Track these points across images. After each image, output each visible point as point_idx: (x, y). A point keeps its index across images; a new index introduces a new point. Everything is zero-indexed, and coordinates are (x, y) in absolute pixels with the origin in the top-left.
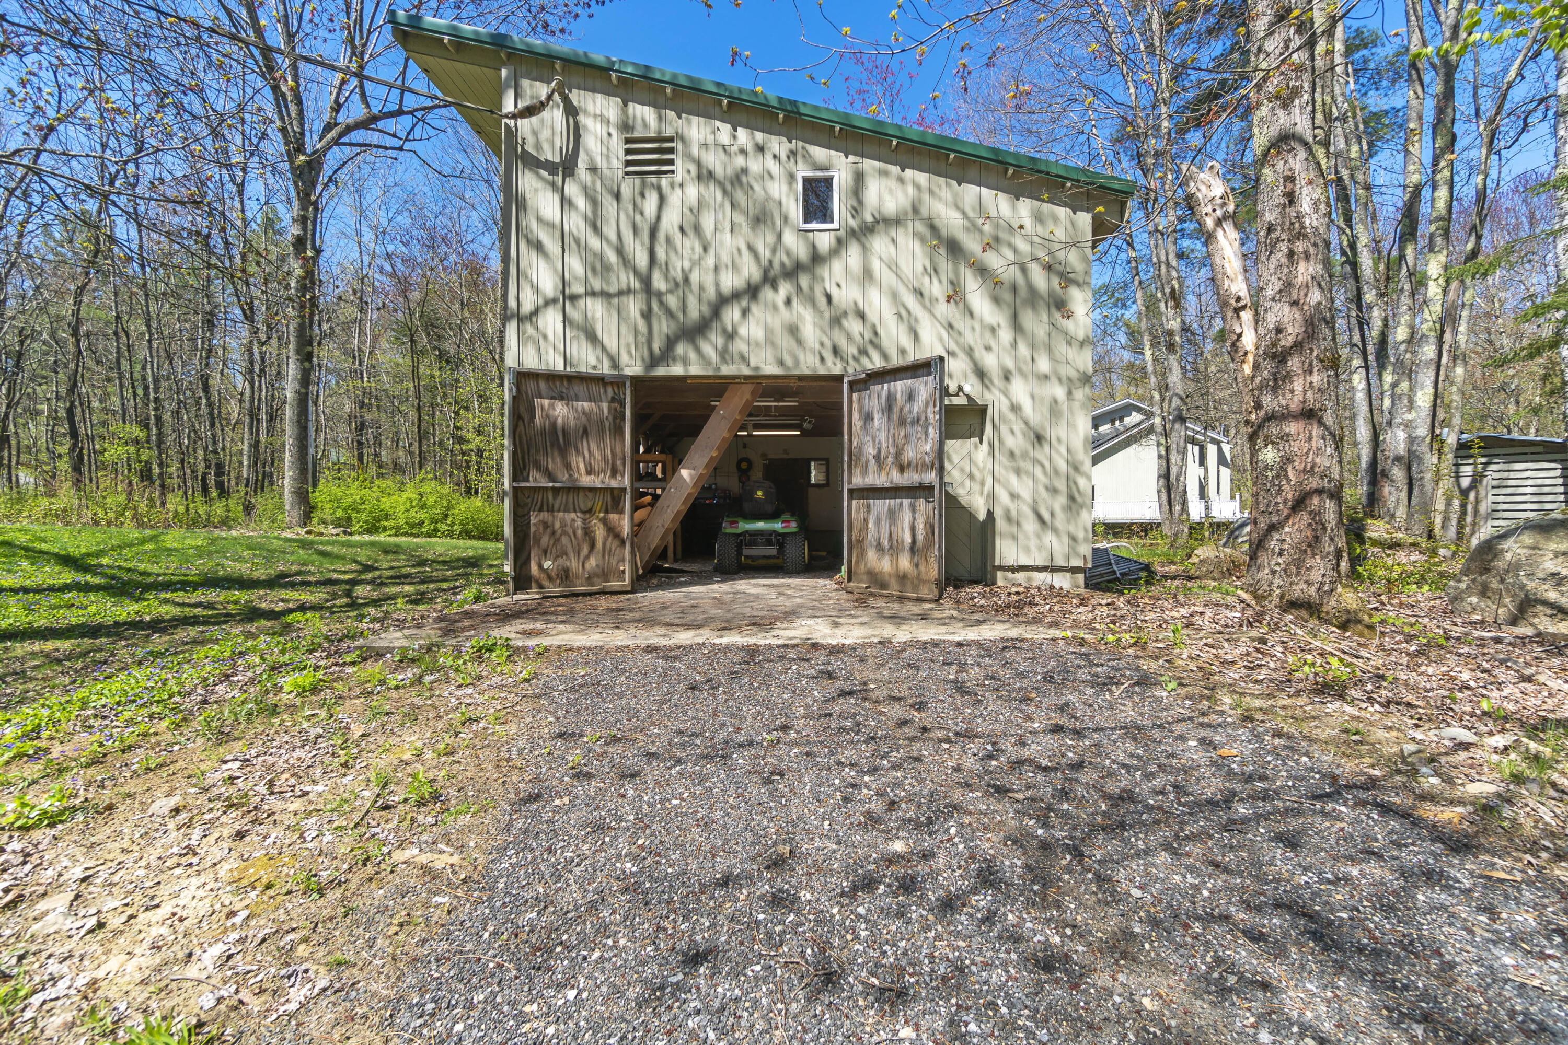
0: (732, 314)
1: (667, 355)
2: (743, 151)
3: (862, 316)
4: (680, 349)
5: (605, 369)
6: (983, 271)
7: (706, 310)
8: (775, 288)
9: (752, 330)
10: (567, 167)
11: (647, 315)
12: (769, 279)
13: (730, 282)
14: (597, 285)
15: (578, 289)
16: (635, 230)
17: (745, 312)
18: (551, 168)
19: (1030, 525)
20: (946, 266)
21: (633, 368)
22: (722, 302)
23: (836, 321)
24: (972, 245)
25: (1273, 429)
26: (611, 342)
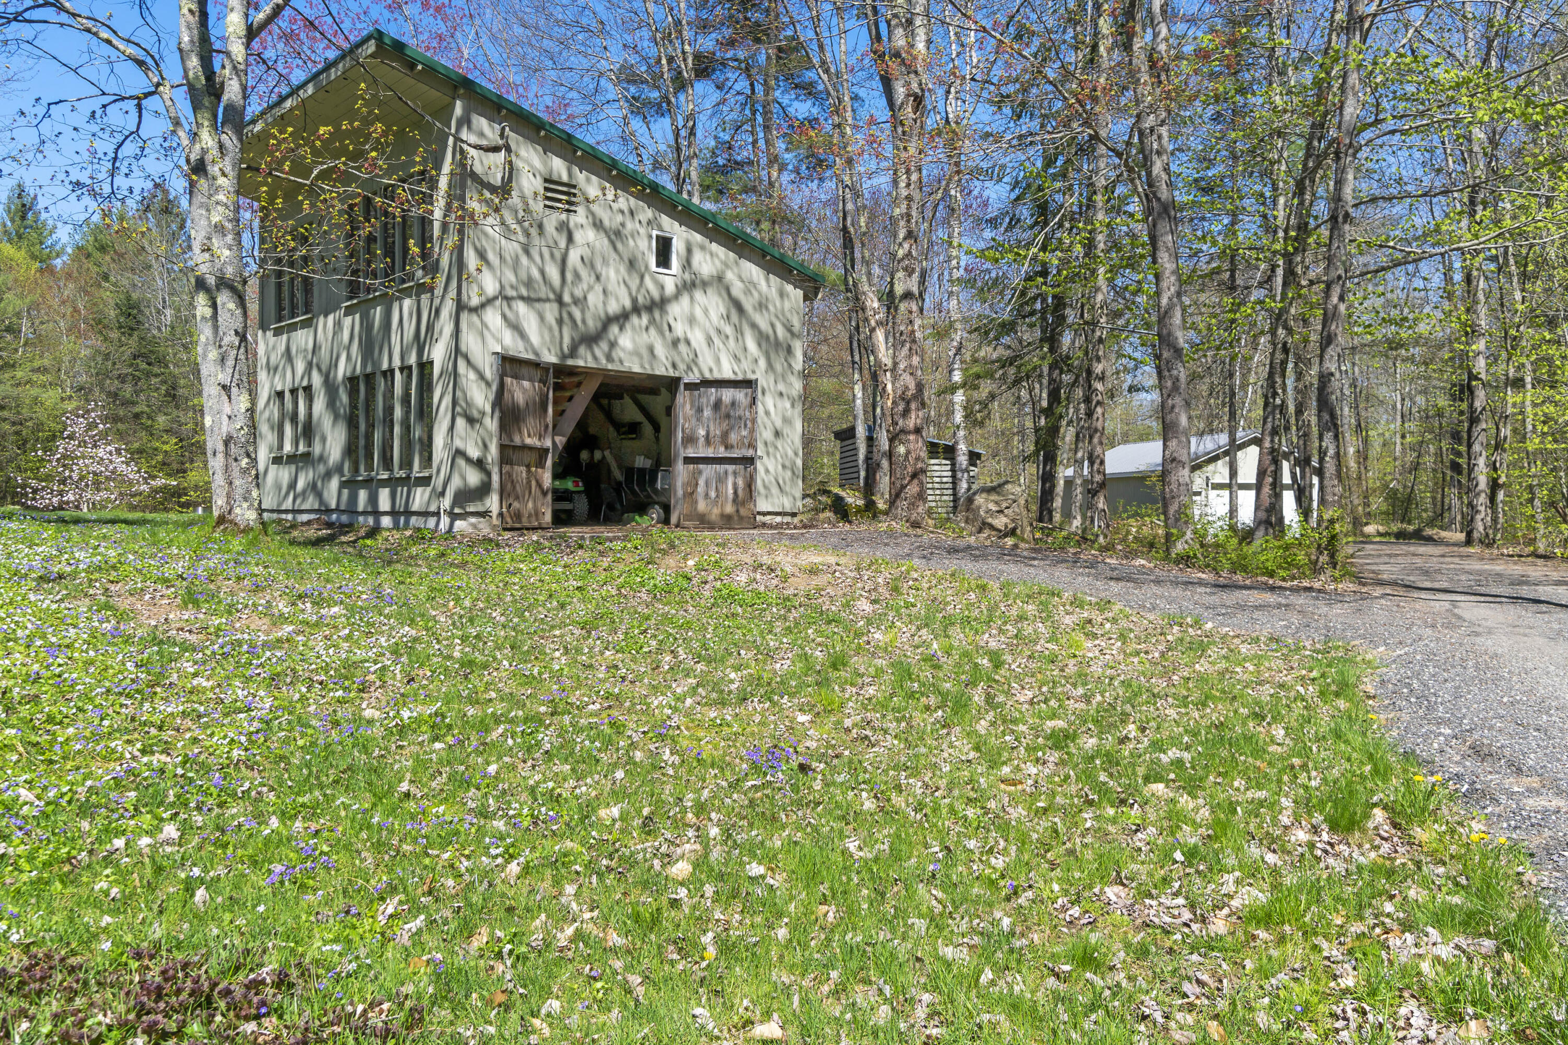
0: (614, 329)
1: (573, 353)
2: (622, 212)
3: (688, 343)
4: (582, 350)
5: (531, 356)
6: (754, 326)
7: (599, 325)
8: (639, 316)
9: (626, 341)
10: (504, 190)
11: (560, 322)
12: (636, 309)
13: (613, 308)
14: (524, 292)
15: (511, 293)
16: (552, 255)
17: (621, 328)
18: (493, 189)
19: (775, 490)
20: (735, 317)
21: (551, 358)
22: (609, 321)
23: (675, 343)
24: (748, 305)
25: (903, 437)
26: (535, 339)
